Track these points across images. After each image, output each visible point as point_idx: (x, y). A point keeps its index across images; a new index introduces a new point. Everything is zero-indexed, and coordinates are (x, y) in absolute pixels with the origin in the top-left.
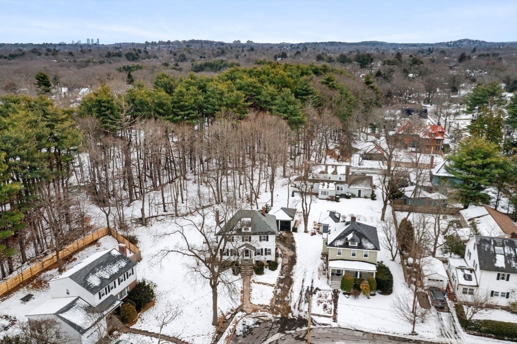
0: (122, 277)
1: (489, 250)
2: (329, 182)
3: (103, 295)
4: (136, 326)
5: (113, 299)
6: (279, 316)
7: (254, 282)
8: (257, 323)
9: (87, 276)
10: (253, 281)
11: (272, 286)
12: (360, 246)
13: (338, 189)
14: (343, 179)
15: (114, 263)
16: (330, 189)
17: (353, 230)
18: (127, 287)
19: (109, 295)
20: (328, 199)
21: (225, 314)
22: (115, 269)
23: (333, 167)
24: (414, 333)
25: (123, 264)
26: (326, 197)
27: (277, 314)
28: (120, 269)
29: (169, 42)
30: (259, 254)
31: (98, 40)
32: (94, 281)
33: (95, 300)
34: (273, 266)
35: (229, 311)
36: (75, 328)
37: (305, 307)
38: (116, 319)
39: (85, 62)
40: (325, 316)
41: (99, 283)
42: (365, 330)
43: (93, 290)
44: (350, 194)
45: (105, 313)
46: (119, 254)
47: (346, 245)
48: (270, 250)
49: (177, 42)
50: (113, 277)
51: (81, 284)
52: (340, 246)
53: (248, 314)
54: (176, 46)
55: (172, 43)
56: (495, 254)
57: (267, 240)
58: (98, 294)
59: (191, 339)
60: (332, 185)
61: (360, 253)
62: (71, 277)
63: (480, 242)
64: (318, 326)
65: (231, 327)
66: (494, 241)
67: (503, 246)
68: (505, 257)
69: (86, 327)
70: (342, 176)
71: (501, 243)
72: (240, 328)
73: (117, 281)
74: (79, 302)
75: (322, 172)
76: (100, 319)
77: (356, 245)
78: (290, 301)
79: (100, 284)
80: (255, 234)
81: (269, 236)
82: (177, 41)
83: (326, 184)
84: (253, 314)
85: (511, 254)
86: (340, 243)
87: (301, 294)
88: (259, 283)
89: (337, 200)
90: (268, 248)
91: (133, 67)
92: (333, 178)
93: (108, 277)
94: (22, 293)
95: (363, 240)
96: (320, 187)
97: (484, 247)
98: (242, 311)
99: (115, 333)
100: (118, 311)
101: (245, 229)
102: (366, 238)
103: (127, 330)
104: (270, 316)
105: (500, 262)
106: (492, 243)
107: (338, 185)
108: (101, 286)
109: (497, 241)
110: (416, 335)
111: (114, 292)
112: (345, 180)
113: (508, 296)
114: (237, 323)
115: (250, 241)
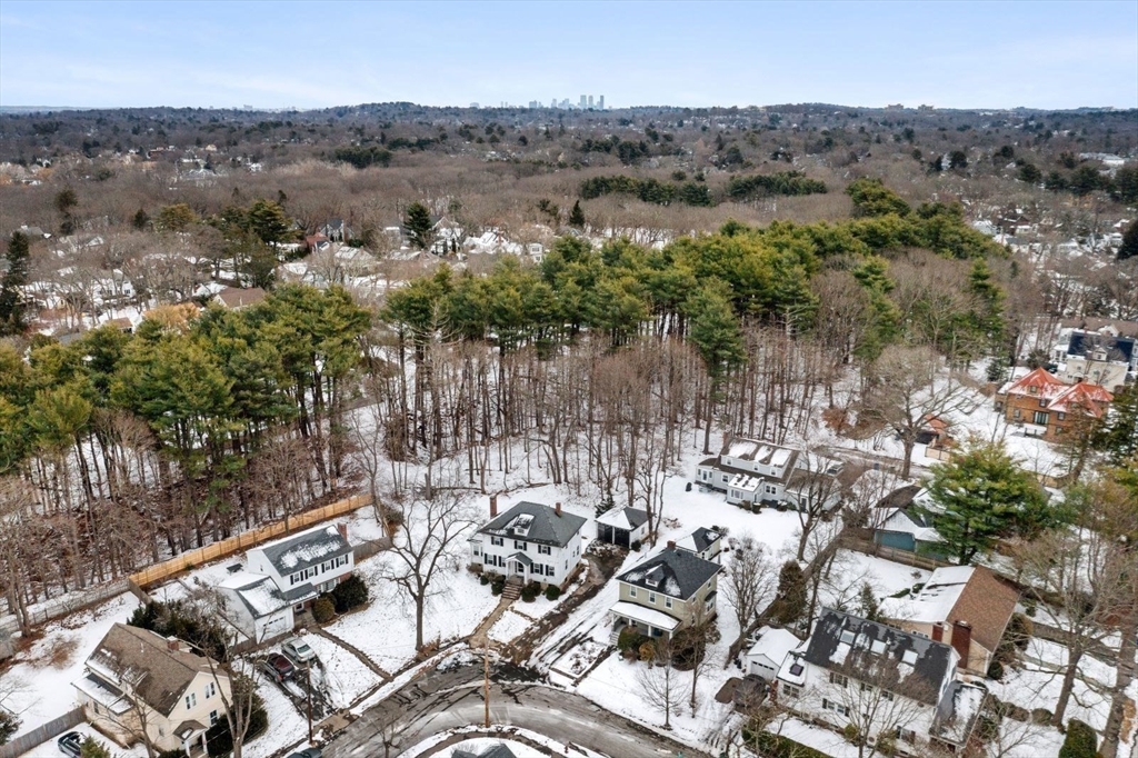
0: (328, 563)
1: (833, 632)
2: (752, 475)
3: (297, 580)
4: (328, 629)
5: (309, 588)
6: (508, 660)
7: (512, 611)
8: (474, 662)
9: (284, 553)
10: (512, 608)
11: (531, 619)
12: (662, 588)
13: (768, 491)
14: (779, 474)
15: (325, 544)
16: (747, 488)
17: (663, 562)
18: (337, 578)
19: (305, 582)
20: (740, 506)
21: (442, 640)
22: (322, 551)
23: (769, 450)
24: (667, 727)
25: (335, 547)
26: (739, 501)
27: (508, 657)
28: (329, 553)
29: (734, 111)
30: (537, 571)
31: (602, 97)
32: (290, 560)
33: (285, 585)
34: (553, 593)
35: (450, 638)
36: (250, 611)
37: (550, 658)
38: (309, 615)
39: (535, 163)
40: (568, 676)
41: (295, 564)
42: (605, 706)
43: (283, 571)
44: (785, 504)
45: (292, 602)
46: (336, 533)
47: (641, 583)
48: (553, 569)
49: (753, 111)
50: (315, 561)
51: (272, 561)
52: (634, 582)
53: (471, 648)
54: (748, 118)
55: (742, 112)
56: (838, 642)
57: (549, 554)
58: (289, 577)
59: (379, 658)
60: (755, 481)
61: (661, 599)
62: (264, 550)
63: (826, 617)
64: (547, 685)
65: (436, 658)
66: (848, 621)
67: (857, 632)
68: (852, 649)
69: (263, 613)
70: (776, 469)
71: (856, 628)
72: (448, 661)
73: (319, 567)
74: (269, 582)
75: (745, 457)
76: (284, 608)
77: (656, 585)
78: (538, 646)
79: (295, 567)
80: (531, 541)
81: (552, 548)
82: (752, 107)
83: (746, 477)
84: (478, 649)
85: (863, 647)
86: (635, 577)
87: (561, 640)
88: (517, 612)
89: (756, 510)
90: (550, 565)
91: (612, 181)
92: (762, 469)
93: (308, 559)
94: (231, 562)
95: (669, 581)
96: (733, 482)
97: (828, 627)
98: (467, 642)
99: (303, 630)
100: (312, 604)
101: (519, 531)
102: (675, 578)
103: (317, 630)
104: (496, 657)
105: (841, 654)
106: (844, 624)
107: (768, 484)
108: (295, 569)
109: (853, 621)
110: (670, 730)
111: (314, 580)
112: (781, 476)
113: (847, 712)
114: (448, 655)
115: (525, 549)
